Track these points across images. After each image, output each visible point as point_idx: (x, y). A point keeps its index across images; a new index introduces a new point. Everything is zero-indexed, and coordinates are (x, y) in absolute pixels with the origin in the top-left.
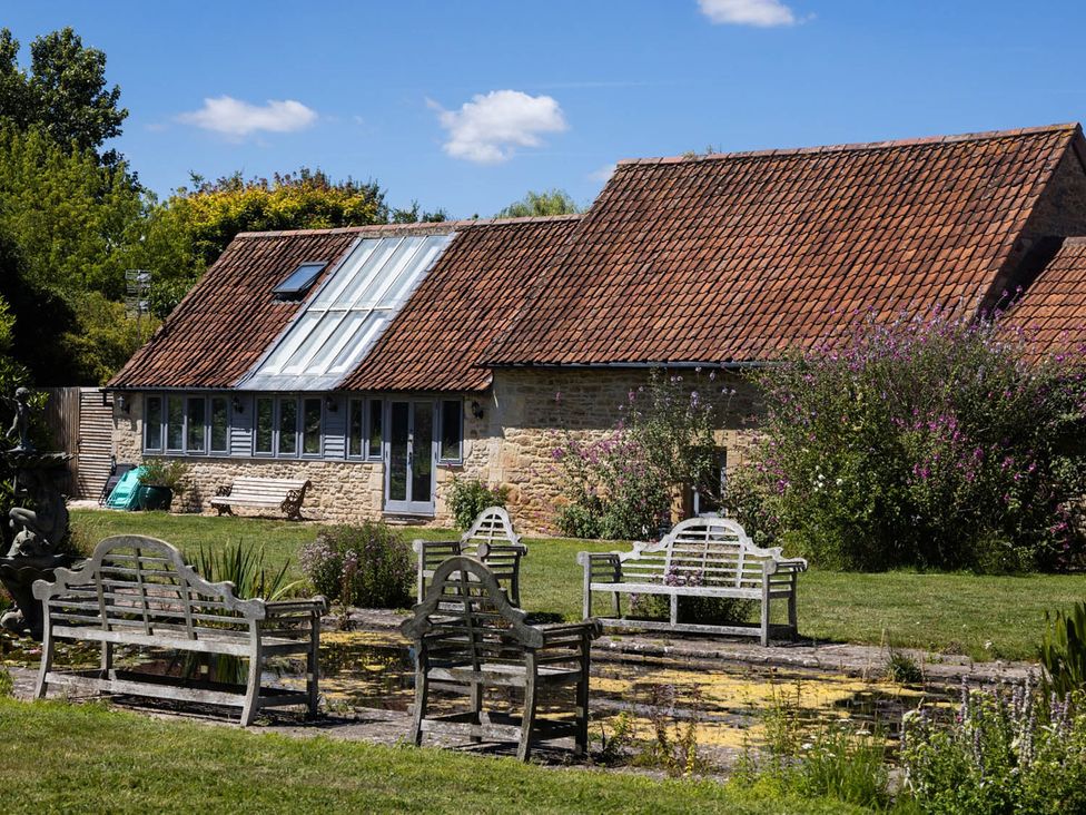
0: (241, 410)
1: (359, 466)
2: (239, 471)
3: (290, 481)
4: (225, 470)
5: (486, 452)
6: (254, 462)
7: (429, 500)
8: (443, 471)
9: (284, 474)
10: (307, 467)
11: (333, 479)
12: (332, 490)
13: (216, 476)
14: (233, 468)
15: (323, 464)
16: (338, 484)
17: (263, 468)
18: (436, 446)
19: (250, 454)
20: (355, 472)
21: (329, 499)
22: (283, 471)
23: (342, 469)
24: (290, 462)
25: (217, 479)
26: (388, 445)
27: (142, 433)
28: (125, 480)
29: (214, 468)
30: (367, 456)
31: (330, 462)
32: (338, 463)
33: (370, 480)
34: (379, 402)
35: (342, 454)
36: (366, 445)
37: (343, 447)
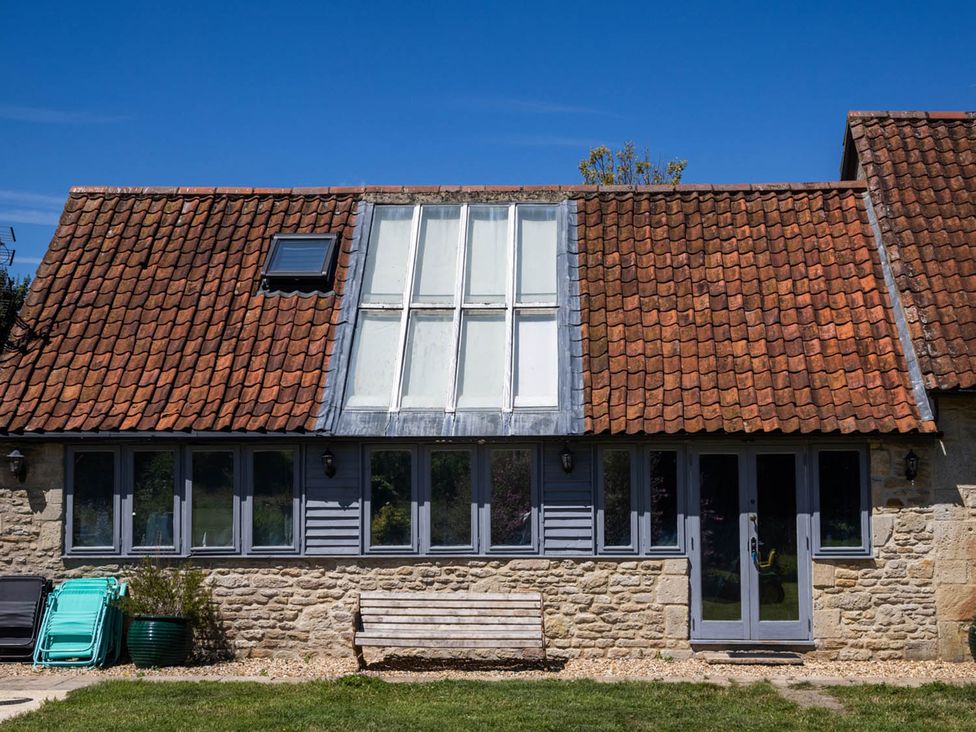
0: (331, 472)
1: (632, 564)
2: (326, 580)
3: (461, 594)
4: (291, 580)
5: (926, 534)
6: (364, 563)
7: (796, 617)
8: (827, 567)
9: (446, 582)
10: (505, 569)
11: (569, 588)
12: (566, 607)
13: (269, 591)
14: (311, 575)
15: (545, 563)
16: (583, 597)
17: (395, 574)
18: (808, 525)
19: (357, 550)
20: (623, 575)
21: (561, 623)
22: (444, 577)
23: (591, 569)
24: (462, 562)
25: (271, 597)
26: (694, 522)
27: (63, 518)
28: (55, 608)
29: (258, 576)
30: (646, 546)
31: (561, 560)
32: (578, 561)
33: (657, 588)
34: (673, 455)
35: (590, 544)
36: (641, 524)
37: (589, 533)
